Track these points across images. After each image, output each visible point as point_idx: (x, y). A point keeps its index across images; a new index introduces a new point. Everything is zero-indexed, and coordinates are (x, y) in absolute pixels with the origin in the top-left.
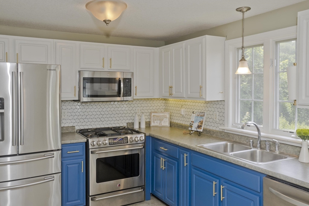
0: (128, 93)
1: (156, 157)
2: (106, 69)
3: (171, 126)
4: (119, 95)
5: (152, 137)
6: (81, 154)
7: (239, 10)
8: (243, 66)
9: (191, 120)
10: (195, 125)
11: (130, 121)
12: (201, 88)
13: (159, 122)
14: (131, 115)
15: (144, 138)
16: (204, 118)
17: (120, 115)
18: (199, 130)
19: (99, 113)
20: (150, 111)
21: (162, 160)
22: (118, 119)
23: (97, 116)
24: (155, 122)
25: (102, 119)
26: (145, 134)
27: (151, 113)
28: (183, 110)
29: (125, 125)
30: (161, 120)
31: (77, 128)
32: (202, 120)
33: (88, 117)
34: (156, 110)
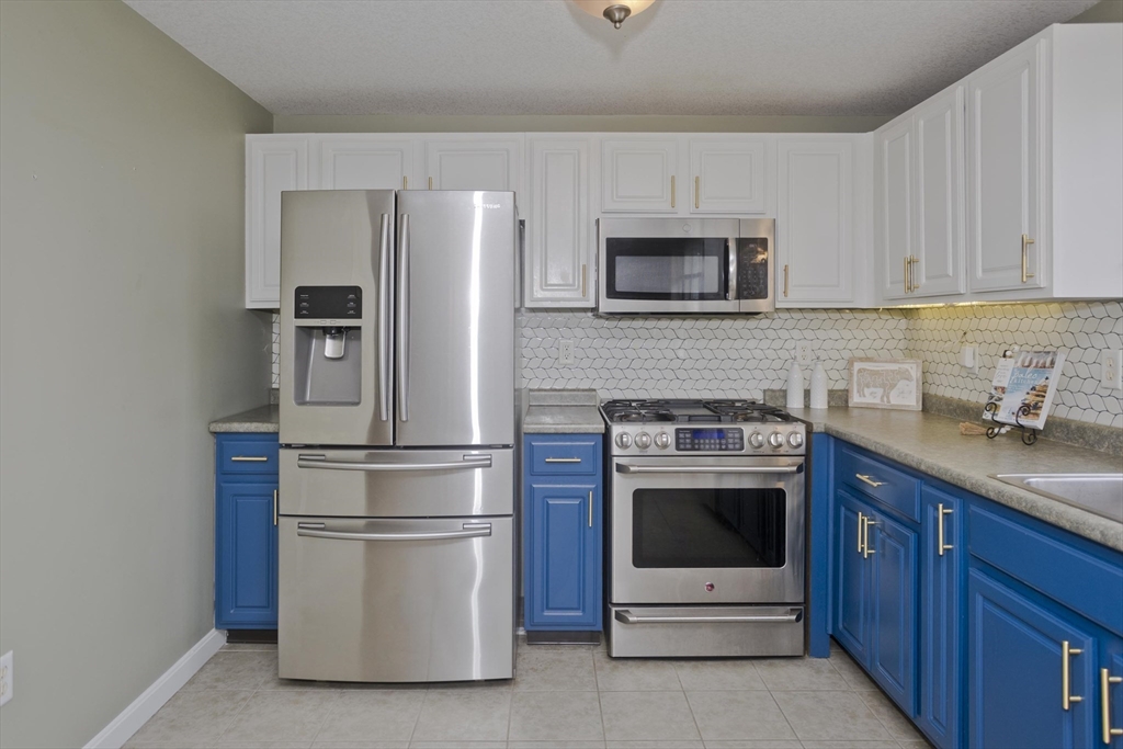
1: (847, 509)
2: (684, 210)
3: (925, 409)
4: (722, 294)
5: (835, 437)
9: (995, 383)
10: (1011, 403)
11: (776, 386)
12: (1025, 245)
13: (880, 391)
14: (778, 364)
15: (803, 438)
17: (739, 364)
18: (1025, 421)
19: (670, 354)
20: (846, 354)
21: (863, 520)
22: (733, 375)
24: (867, 391)
25: (682, 374)
26: (810, 426)
27: (851, 362)
28: (968, 350)
29: (759, 397)
30: (888, 386)
31: (603, 395)
32: (1042, 382)
33: (637, 364)
34: (871, 353)
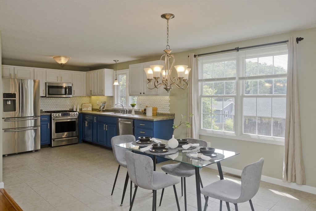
0: (70, 93)
2: (59, 82)
3: (92, 110)
4: (66, 94)
5: (82, 113)
6: (48, 120)
7: (115, 61)
8: (116, 82)
9: (100, 106)
10: (102, 107)
11: (71, 108)
13: (86, 108)
14: (72, 105)
15: (78, 114)
16: (106, 104)
17: (66, 105)
18: (103, 109)
20: (82, 103)
21: (86, 122)
22: (65, 107)
23: (54, 105)
24: (84, 108)
25: (57, 107)
26: (79, 112)
27: (82, 104)
28: (98, 101)
29: (69, 110)
30: (87, 108)
31: (43, 111)
32: (104, 105)
33: (49, 105)
34: (85, 103)
